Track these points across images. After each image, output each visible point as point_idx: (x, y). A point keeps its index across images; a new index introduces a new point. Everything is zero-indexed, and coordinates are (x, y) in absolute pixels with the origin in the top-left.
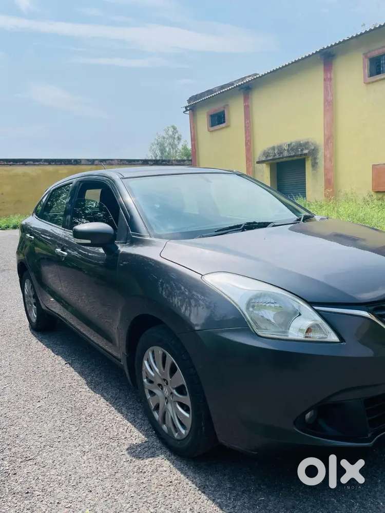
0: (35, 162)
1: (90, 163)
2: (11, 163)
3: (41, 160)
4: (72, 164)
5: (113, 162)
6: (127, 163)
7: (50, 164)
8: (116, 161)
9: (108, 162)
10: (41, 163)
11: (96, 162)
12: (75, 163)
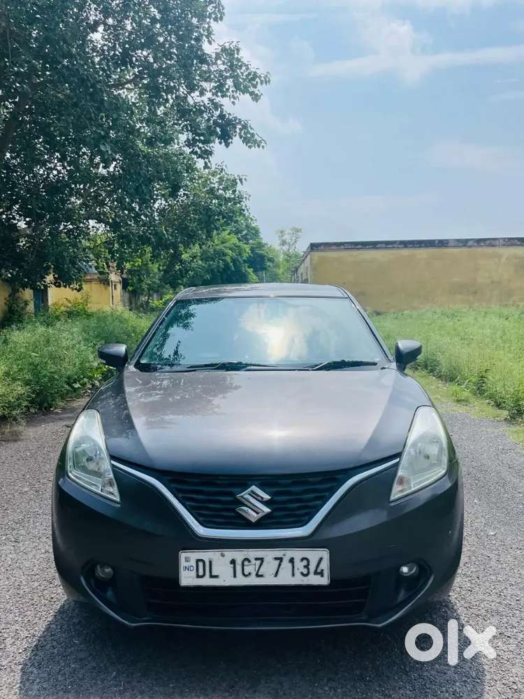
0: (388, 245)
1: (461, 244)
2: (360, 246)
3: (396, 242)
4: (435, 246)
5: (497, 242)
6: (519, 243)
7: (406, 247)
8: (501, 241)
9: (488, 242)
10: (395, 246)
11: (470, 243)
12: (440, 245)
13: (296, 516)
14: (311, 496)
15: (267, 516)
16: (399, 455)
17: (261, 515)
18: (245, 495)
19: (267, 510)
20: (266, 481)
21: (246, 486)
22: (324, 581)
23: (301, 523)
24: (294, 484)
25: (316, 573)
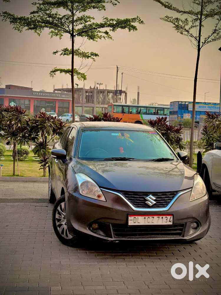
13: (163, 204)
14: (167, 199)
15: (155, 204)
16: (192, 188)
17: (153, 204)
18: (148, 198)
19: (155, 202)
20: (154, 194)
21: (148, 195)
22: (171, 223)
23: (164, 207)
24: (162, 195)
25: (170, 221)
